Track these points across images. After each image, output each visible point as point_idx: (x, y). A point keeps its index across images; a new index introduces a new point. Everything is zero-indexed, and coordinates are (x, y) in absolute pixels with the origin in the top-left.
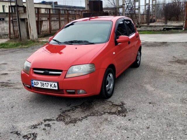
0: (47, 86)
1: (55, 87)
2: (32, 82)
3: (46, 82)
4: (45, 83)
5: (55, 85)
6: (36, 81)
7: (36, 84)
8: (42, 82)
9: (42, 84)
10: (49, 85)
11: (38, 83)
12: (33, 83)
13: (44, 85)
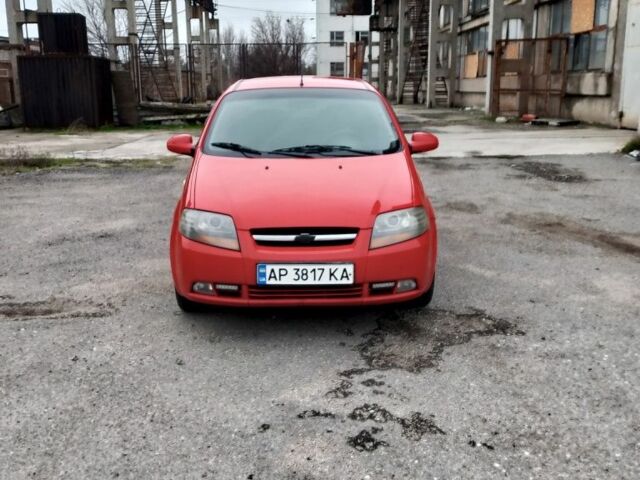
0: (317, 278)
1: (347, 277)
2: (262, 271)
3: (316, 267)
4: (310, 268)
5: (345, 270)
6: (276, 268)
7: (275, 277)
8: (301, 267)
9: (300, 273)
10: (326, 274)
11: (283, 272)
12: (264, 275)
13: (309, 274)
